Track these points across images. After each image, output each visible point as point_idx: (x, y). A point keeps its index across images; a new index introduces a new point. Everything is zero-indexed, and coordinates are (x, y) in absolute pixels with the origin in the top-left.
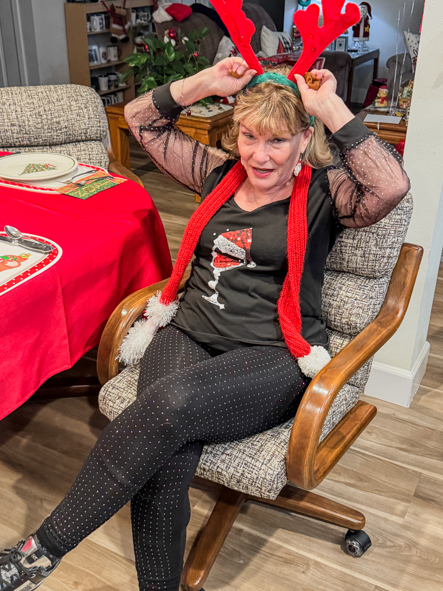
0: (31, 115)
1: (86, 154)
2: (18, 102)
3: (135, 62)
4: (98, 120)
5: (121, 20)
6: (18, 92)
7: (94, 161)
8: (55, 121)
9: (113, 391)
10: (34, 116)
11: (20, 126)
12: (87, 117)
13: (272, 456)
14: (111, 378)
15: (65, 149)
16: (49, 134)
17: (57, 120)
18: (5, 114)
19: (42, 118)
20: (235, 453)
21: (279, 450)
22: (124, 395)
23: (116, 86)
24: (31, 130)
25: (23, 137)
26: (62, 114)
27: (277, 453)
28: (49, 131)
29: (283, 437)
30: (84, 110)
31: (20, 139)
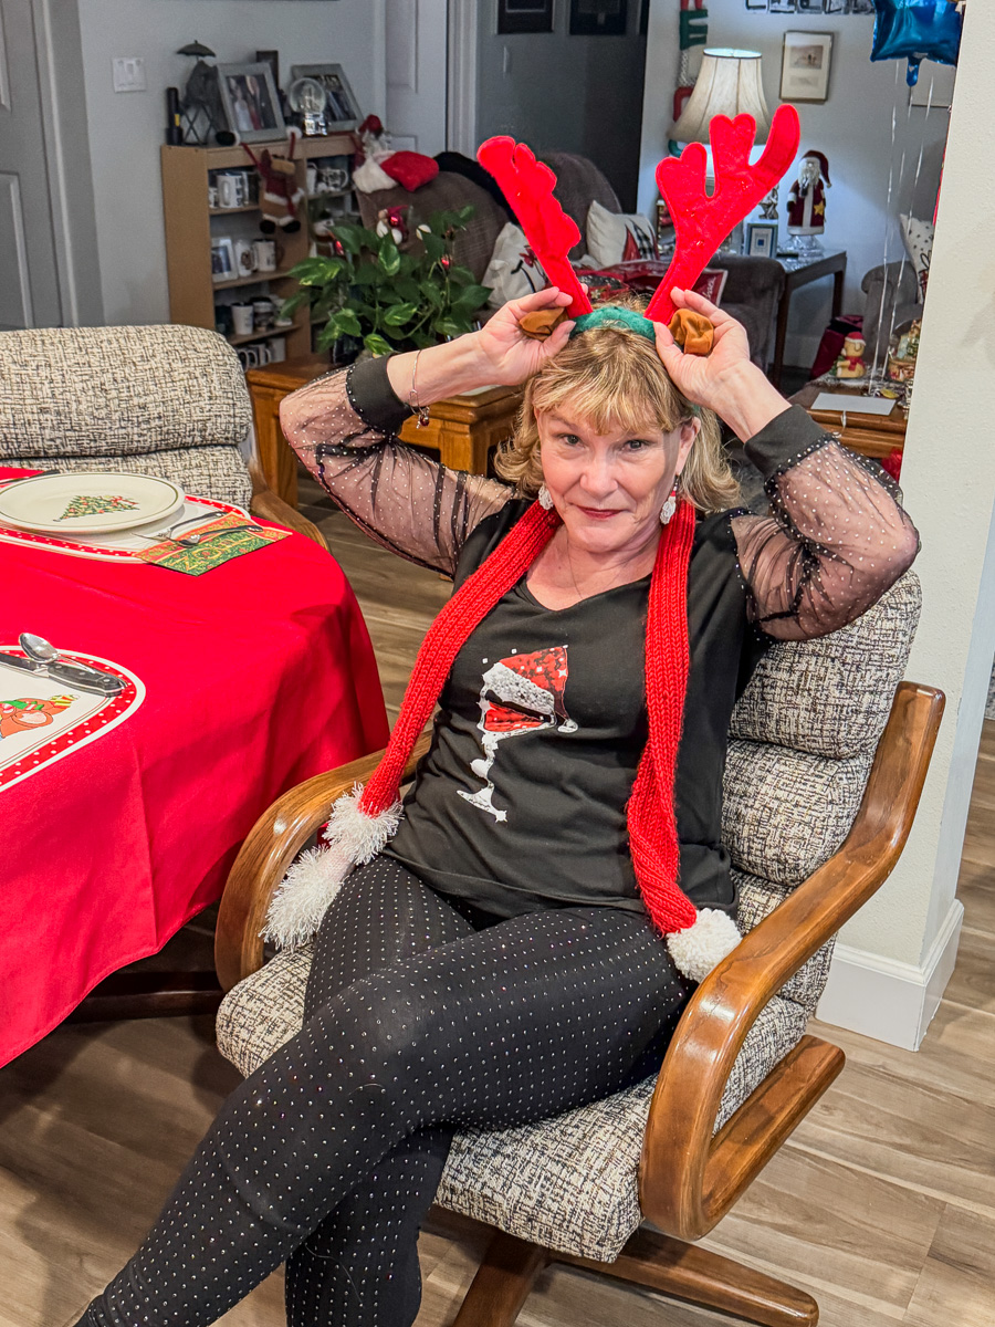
0: (83, 390)
1: (201, 474)
2: (57, 362)
3: (314, 277)
4: (231, 402)
5: (284, 185)
6: (56, 341)
7: (219, 490)
8: (136, 403)
9: (251, 1005)
10: (91, 393)
11: (58, 413)
12: (206, 395)
13: (609, 1159)
14: (246, 976)
15: (156, 463)
16: (123, 431)
17: (142, 401)
18: (27, 387)
19: (109, 397)
20: (522, 1153)
21: (624, 1146)
22: (274, 1014)
23: (271, 326)
24: (83, 423)
25: (65, 437)
26: (152, 387)
27: (618, 1154)
28: (123, 424)
29: (633, 1118)
30: (200, 380)
31: (58, 441)
